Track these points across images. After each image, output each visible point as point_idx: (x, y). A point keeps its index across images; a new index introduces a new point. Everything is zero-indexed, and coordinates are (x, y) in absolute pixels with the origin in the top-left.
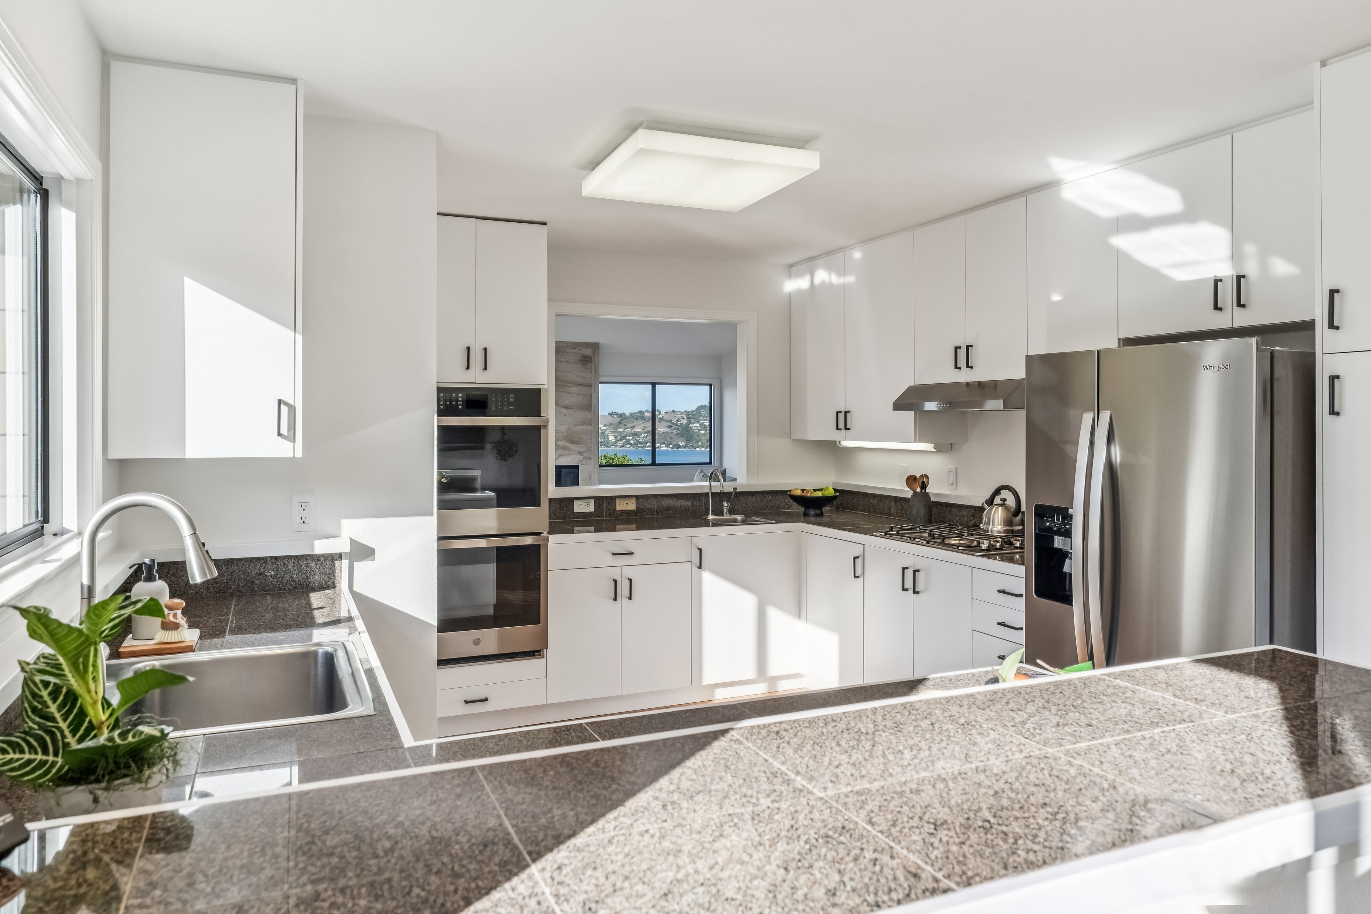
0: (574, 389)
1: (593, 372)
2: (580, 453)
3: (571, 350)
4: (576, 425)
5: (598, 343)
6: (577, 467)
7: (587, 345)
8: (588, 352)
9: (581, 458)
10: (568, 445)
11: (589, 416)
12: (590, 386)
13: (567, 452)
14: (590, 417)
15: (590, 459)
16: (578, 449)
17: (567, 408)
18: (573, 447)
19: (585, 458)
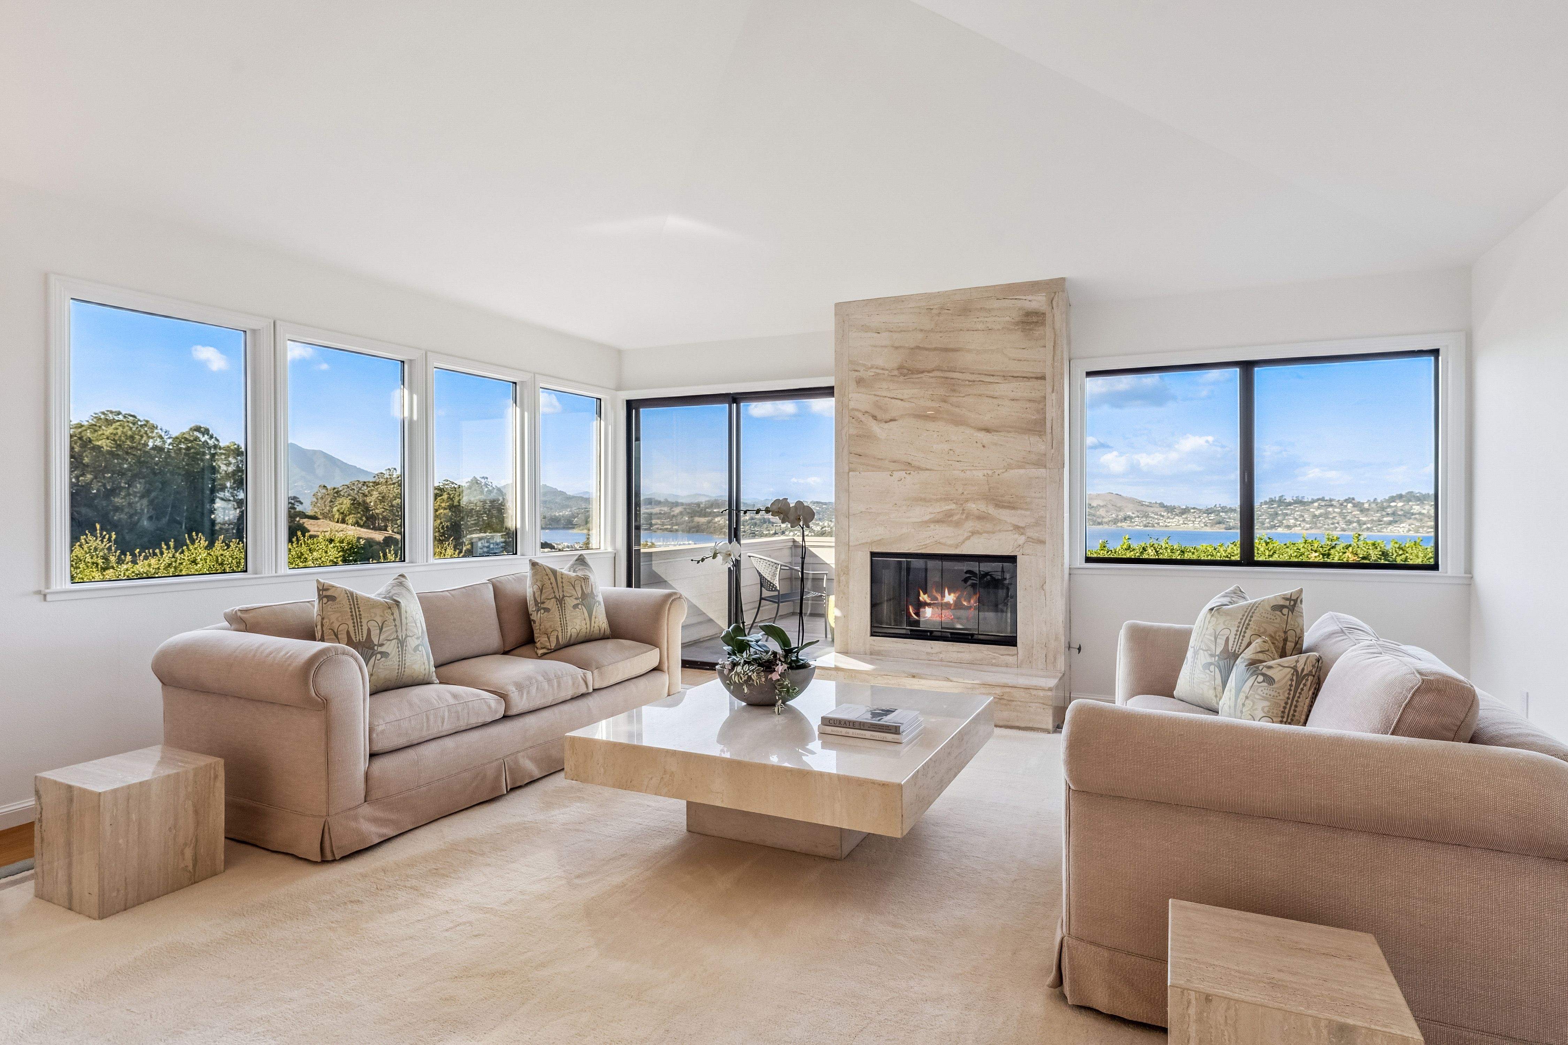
0: (1004, 389)
1: (1050, 346)
2: (1017, 528)
3: (996, 304)
4: (1008, 467)
5: (1063, 279)
6: (1012, 559)
7: (1034, 287)
8: (1037, 302)
9: (1022, 539)
10: (991, 510)
11: (1039, 445)
12: (1043, 378)
13: (989, 526)
14: (1042, 447)
15: (1043, 542)
16: (1016, 521)
17: (987, 430)
18: (1005, 515)
19: (1030, 539)
